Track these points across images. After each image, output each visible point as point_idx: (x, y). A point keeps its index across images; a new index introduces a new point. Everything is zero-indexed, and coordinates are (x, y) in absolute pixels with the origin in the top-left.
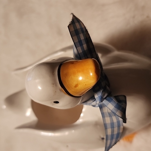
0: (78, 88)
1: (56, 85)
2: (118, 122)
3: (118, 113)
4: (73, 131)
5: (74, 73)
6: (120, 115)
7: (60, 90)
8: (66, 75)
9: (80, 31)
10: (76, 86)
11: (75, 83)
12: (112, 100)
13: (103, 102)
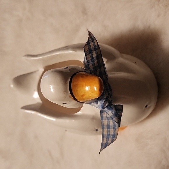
0: (84, 97)
1: (67, 93)
2: (114, 125)
3: (115, 119)
4: (73, 121)
5: (83, 86)
6: (117, 121)
7: (70, 97)
8: (76, 86)
9: (93, 49)
10: (83, 96)
11: (82, 94)
12: (112, 109)
13: (105, 109)
